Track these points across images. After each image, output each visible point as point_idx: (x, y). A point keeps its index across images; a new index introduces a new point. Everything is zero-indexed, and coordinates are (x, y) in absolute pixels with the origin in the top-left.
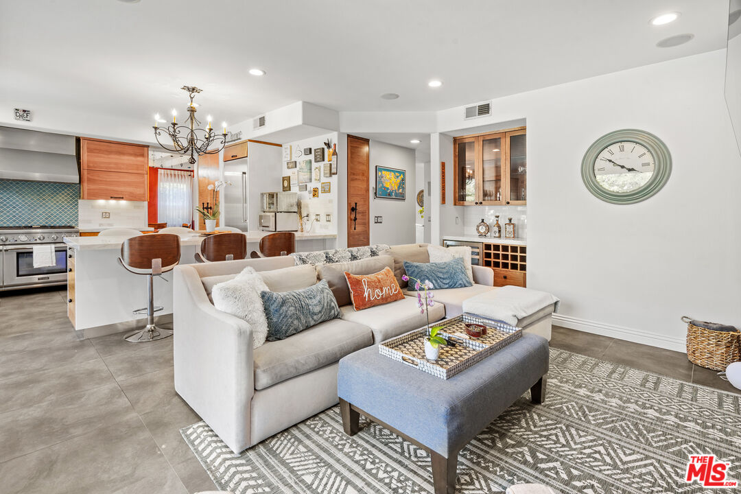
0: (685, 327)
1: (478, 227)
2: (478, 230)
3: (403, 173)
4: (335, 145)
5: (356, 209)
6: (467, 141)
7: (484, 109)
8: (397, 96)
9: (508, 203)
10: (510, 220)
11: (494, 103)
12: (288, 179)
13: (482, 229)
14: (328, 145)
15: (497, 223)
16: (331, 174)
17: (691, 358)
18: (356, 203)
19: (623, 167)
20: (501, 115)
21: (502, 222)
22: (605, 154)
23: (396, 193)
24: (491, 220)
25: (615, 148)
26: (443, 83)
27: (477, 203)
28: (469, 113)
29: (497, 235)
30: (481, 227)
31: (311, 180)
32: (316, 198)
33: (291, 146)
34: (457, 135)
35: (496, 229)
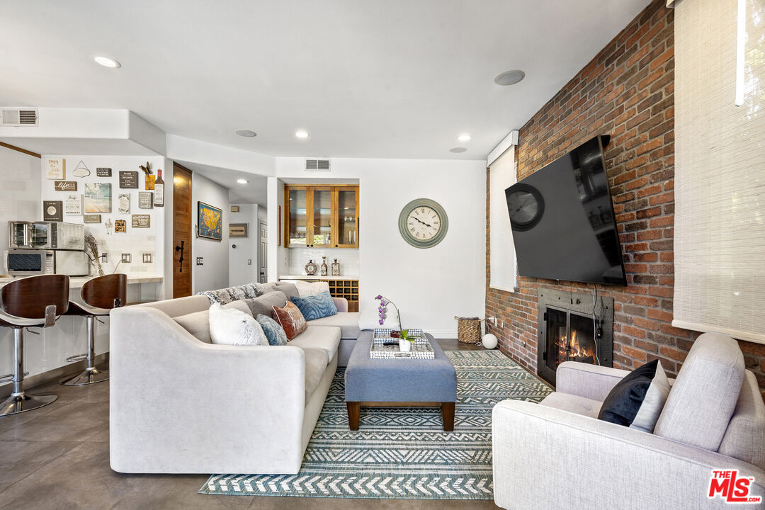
0: (456, 323)
1: (307, 266)
2: (306, 269)
3: (220, 211)
4: (160, 172)
5: (182, 249)
6: (298, 189)
7: (324, 165)
8: (255, 135)
9: (337, 246)
10: (336, 261)
11: (333, 161)
12: (59, 205)
13: (311, 269)
14: (147, 170)
15: (324, 264)
16: (152, 205)
17: (460, 340)
18: (183, 242)
19: (424, 223)
20: (339, 172)
21: (330, 262)
22: (413, 214)
23: (214, 233)
24: (319, 262)
25: (419, 210)
26: (309, 135)
27: (308, 246)
28: (310, 165)
29: (325, 273)
30: (309, 267)
31: (110, 210)
32: (120, 234)
33: (64, 161)
34: (288, 182)
35: (324, 268)
